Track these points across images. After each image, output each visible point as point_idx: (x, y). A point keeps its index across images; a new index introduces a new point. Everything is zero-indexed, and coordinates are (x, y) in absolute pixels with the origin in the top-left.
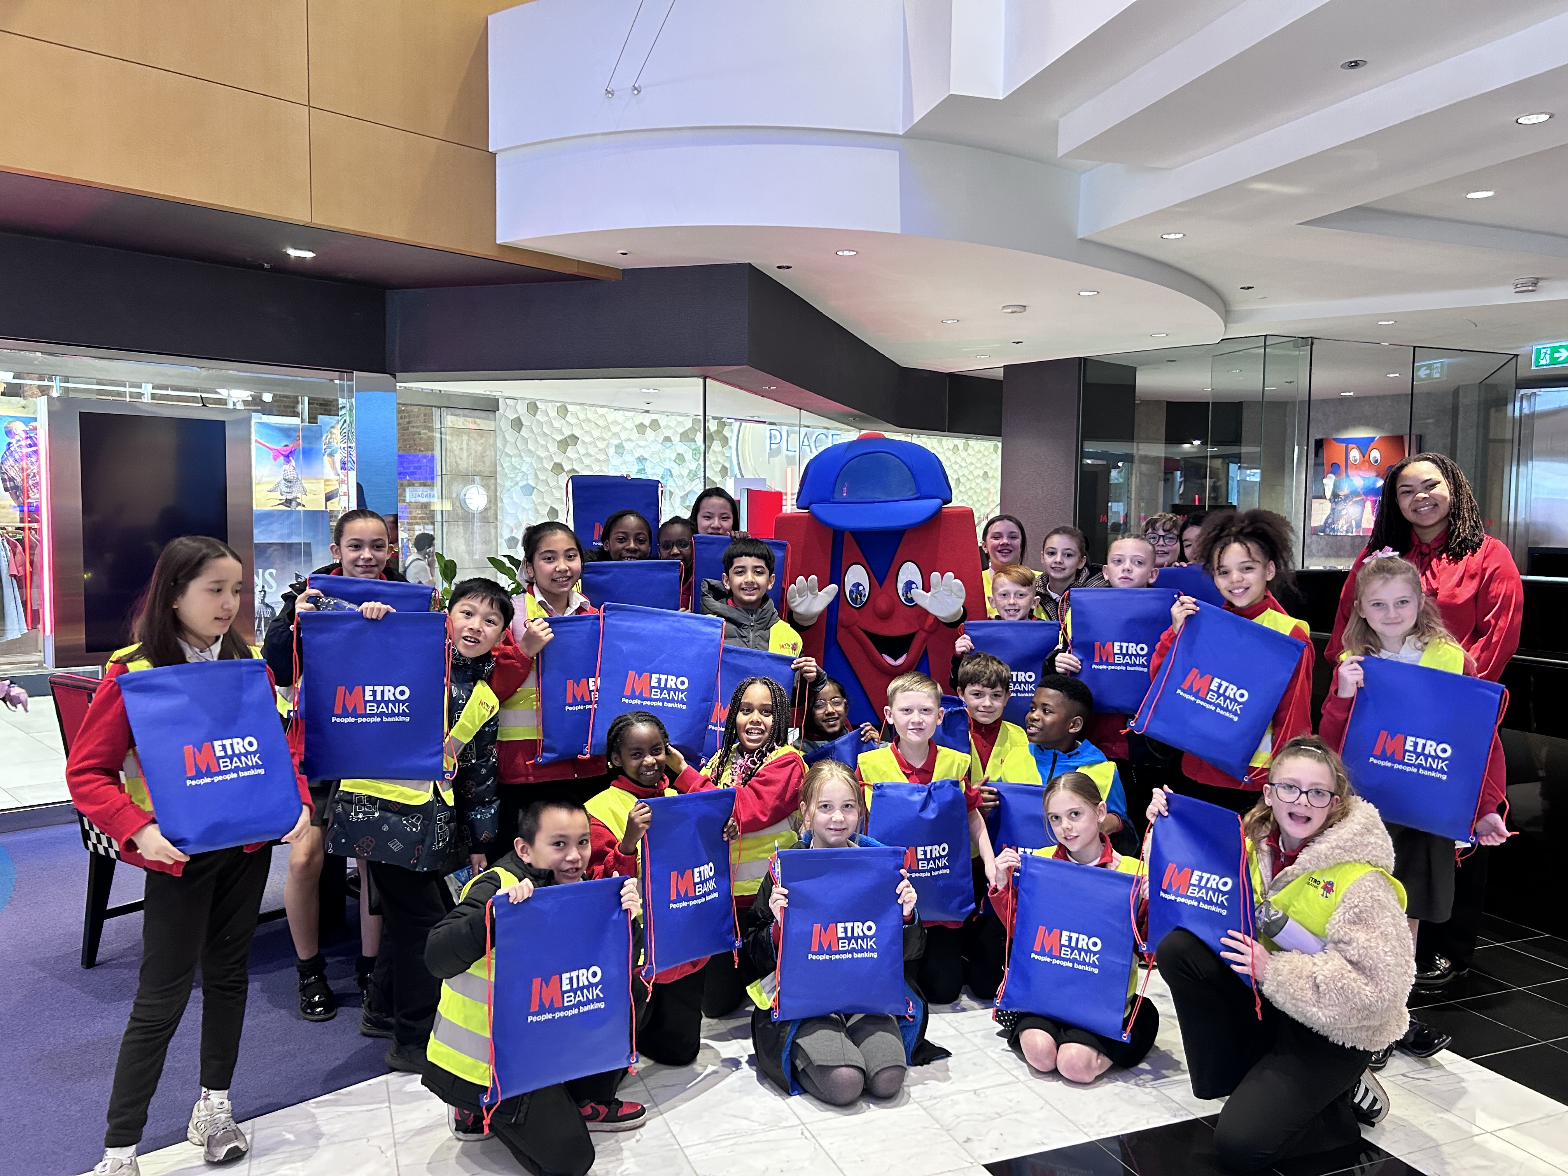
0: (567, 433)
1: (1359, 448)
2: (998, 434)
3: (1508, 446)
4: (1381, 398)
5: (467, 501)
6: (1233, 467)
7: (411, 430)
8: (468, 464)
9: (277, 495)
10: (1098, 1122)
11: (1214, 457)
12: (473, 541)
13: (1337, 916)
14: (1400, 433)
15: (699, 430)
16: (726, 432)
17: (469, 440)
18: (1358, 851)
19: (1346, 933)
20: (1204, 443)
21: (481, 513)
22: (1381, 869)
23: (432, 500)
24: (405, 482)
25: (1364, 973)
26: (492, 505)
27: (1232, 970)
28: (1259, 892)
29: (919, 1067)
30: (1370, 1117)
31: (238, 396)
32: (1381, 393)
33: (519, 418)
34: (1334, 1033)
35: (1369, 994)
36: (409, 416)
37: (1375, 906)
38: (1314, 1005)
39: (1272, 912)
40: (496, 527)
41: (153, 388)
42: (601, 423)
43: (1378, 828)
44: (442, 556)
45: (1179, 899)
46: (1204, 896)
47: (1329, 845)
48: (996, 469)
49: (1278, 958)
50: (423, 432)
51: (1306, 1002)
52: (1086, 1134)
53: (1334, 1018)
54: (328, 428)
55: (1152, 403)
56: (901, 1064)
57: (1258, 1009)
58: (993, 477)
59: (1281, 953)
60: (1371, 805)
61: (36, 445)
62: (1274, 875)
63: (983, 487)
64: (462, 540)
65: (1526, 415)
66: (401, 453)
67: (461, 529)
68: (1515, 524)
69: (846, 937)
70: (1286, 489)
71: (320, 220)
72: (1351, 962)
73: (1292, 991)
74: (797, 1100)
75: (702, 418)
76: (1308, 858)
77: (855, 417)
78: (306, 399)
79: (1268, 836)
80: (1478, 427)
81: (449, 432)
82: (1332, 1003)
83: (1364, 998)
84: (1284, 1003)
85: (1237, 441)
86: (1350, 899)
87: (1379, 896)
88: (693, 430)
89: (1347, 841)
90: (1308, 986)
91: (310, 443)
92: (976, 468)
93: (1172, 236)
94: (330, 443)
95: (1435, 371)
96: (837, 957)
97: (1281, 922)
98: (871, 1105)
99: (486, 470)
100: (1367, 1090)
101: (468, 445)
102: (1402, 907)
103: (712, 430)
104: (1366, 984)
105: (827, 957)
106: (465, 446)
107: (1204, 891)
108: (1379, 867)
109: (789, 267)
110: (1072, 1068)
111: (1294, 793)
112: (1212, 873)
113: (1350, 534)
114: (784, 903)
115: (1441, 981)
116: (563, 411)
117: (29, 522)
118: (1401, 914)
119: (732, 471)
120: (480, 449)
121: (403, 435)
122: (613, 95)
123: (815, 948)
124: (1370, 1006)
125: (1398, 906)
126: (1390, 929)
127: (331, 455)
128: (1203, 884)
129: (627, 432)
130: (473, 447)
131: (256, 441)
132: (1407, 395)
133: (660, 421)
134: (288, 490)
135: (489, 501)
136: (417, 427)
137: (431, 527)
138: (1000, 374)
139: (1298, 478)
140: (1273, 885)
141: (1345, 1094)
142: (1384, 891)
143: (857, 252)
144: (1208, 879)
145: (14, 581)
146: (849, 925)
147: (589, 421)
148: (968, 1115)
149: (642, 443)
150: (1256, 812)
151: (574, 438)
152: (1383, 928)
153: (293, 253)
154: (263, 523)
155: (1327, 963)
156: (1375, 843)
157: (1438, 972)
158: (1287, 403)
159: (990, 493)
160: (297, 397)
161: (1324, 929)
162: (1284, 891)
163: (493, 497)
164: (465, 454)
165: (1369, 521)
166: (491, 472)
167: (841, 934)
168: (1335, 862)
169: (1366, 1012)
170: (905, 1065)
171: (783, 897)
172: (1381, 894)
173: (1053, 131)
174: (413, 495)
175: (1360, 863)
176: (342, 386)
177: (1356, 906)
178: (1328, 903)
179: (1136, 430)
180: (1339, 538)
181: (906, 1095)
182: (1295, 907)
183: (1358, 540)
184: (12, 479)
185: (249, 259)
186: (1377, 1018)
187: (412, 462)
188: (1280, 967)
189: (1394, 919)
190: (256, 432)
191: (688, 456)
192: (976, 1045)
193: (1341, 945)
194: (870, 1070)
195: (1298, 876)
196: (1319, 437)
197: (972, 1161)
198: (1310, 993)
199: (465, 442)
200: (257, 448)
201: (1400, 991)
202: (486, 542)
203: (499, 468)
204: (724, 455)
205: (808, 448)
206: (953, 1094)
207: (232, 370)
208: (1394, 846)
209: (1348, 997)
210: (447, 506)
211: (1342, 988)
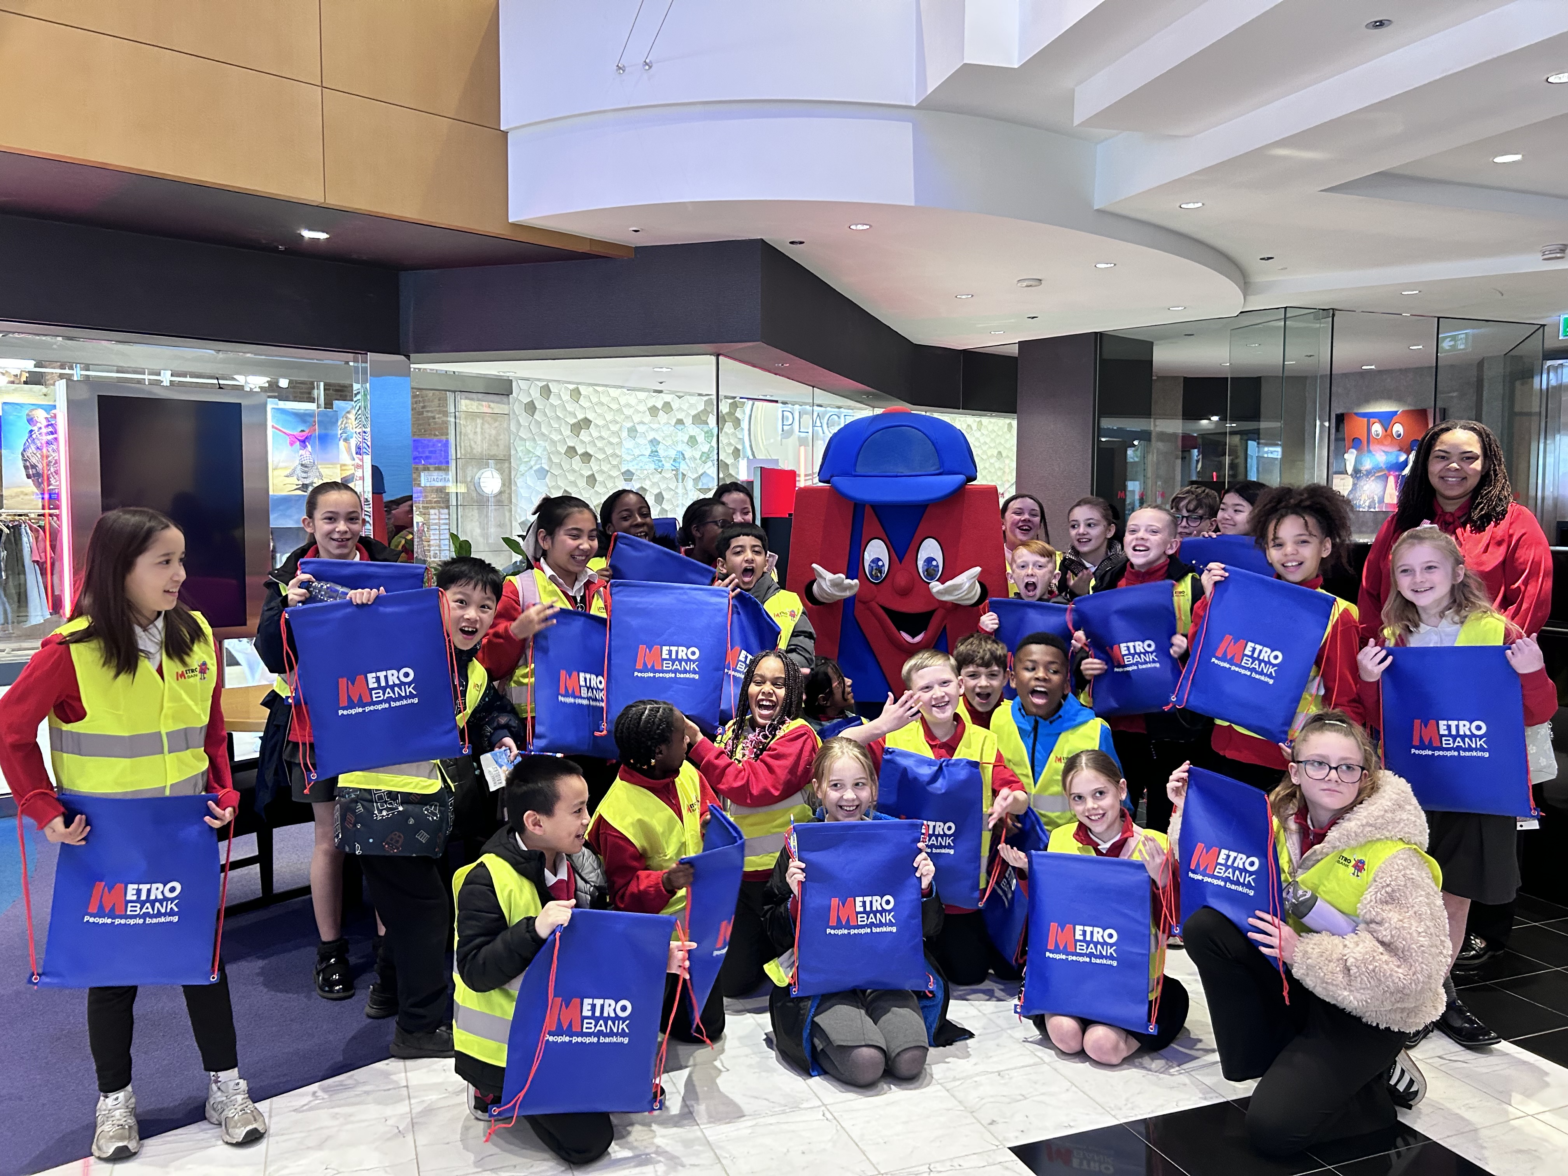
0: (580, 416)
1: (1380, 422)
2: (1015, 412)
3: (1535, 419)
4: (1404, 371)
5: (482, 484)
6: (1252, 444)
7: (425, 414)
8: (482, 447)
9: (294, 480)
10: (1126, 1105)
11: (1233, 433)
12: (487, 524)
13: (1368, 896)
14: (1423, 406)
15: (712, 412)
16: (738, 414)
17: (483, 424)
18: (1390, 828)
19: (1378, 913)
20: (1223, 419)
21: (495, 496)
22: (1415, 846)
23: (447, 484)
24: (421, 466)
25: (1396, 955)
26: (506, 489)
27: (1260, 952)
28: (1286, 870)
29: (941, 1048)
30: (1407, 1099)
31: (256, 382)
32: (1403, 366)
33: (532, 401)
34: (1367, 1015)
35: (1402, 976)
36: (424, 401)
37: (1408, 885)
38: (1345, 989)
39: (1300, 892)
40: (511, 511)
41: (172, 375)
42: (614, 406)
43: (1411, 804)
44: (457, 536)
45: (1206, 879)
46: (1231, 875)
47: (1359, 823)
48: (1010, 449)
49: (1307, 940)
50: (437, 416)
51: (1337, 985)
52: (1114, 1116)
53: (1366, 1001)
54: (344, 413)
55: (1169, 379)
56: (923, 1044)
57: (1285, 993)
58: (1008, 457)
59: (1310, 936)
60: (1403, 780)
61: (55, 432)
62: (1302, 854)
63: (997, 467)
64: (478, 523)
65: (1554, 388)
66: (416, 438)
67: (476, 513)
68: (1543, 499)
69: (865, 912)
70: (1306, 465)
71: (334, 200)
72: (1382, 943)
73: (1322, 974)
74: (817, 1082)
75: (714, 397)
76: (1337, 836)
77: (868, 394)
78: (322, 384)
79: (1295, 814)
80: (1503, 399)
81: (463, 416)
82: (1364, 986)
83: (1397, 980)
84: (1315, 987)
85: (1256, 416)
86: (1382, 878)
87: (1412, 874)
88: (705, 412)
89: (1378, 818)
90: (1338, 969)
91: (326, 429)
92: (990, 447)
93: (1191, 206)
94: (345, 428)
95: (1459, 342)
96: (856, 931)
97: (1311, 902)
98: (892, 1086)
99: (500, 452)
100: (1403, 1072)
101: (482, 428)
102: (1437, 885)
103: (724, 412)
104: (1399, 967)
105: (846, 932)
106: (479, 430)
107: (1230, 870)
108: (1411, 844)
109: (801, 243)
110: (1099, 1048)
111: (1323, 769)
112: (1239, 852)
113: (1372, 510)
114: (801, 877)
115: (1477, 961)
116: (576, 394)
117: (50, 509)
118: (1436, 893)
119: (744, 452)
120: (493, 432)
121: (418, 419)
122: (624, 71)
123: (833, 922)
124: (1404, 988)
125: (1433, 885)
126: (1425, 909)
127: (346, 440)
128: (1229, 863)
129: (640, 414)
130: (488, 431)
131: (273, 427)
132: (1431, 367)
133: (672, 404)
134: (304, 475)
135: (503, 485)
136: (432, 412)
137: (446, 511)
138: (1015, 351)
139: (1321, 452)
140: (1302, 864)
141: (1380, 1076)
142: (1418, 869)
143: (871, 226)
144: (1235, 858)
145: (37, 567)
146: (868, 899)
147: (603, 404)
148: (992, 1096)
149: (655, 426)
150: (1280, 791)
151: (587, 422)
152: (1416, 908)
153: (307, 234)
154: (281, 508)
155: (1358, 945)
156: (1408, 819)
157: (1473, 952)
158: (1306, 378)
159: (1004, 472)
160: (312, 383)
161: (1356, 909)
162: (1313, 869)
163: (507, 481)
164: (479, 438)
165: (1392, 495)
166: (504, 456)
167: (859, 909)
168: (1366, 840)
169: (1400, 995)
170: (927, 1045)
171: (800, 871)
172: (1413, 872)
173: (1068, 101)
174: (428, 479)
175: (1392, 840)
176: (356, 368)
177: (1388, 885)
178: (1359, 882)
179: (1153, 406)
180: (1361, 514)
181: (928, 1077)
182: (1325, 886)
183: (1382, 516)
184: (34, 467)
185: (264, 242)
186: (1411, 1000)
187: (428, 446)
188: (1310, 950)
189: (1428, 899)
190: (273, 417)
191: (701, 438)
192: (998, 1026)
193: (1373, 926)
194: (891, 1050)
195: (1327, 855)
196: (1339, 411)
197: (997, 1143)
198: (1341, 976)
199: (479, 426)
200: (274, 433)
201: (1434, 973)
202: (501, 525)
203: (513, 452)
204: (736, 436)
205: (820, 429)
206: (977, 1075)
207: (249, 353)
208: (1428, 822)
209: (1380, 980)
210: (462, 489)
211: (1374, 971)
